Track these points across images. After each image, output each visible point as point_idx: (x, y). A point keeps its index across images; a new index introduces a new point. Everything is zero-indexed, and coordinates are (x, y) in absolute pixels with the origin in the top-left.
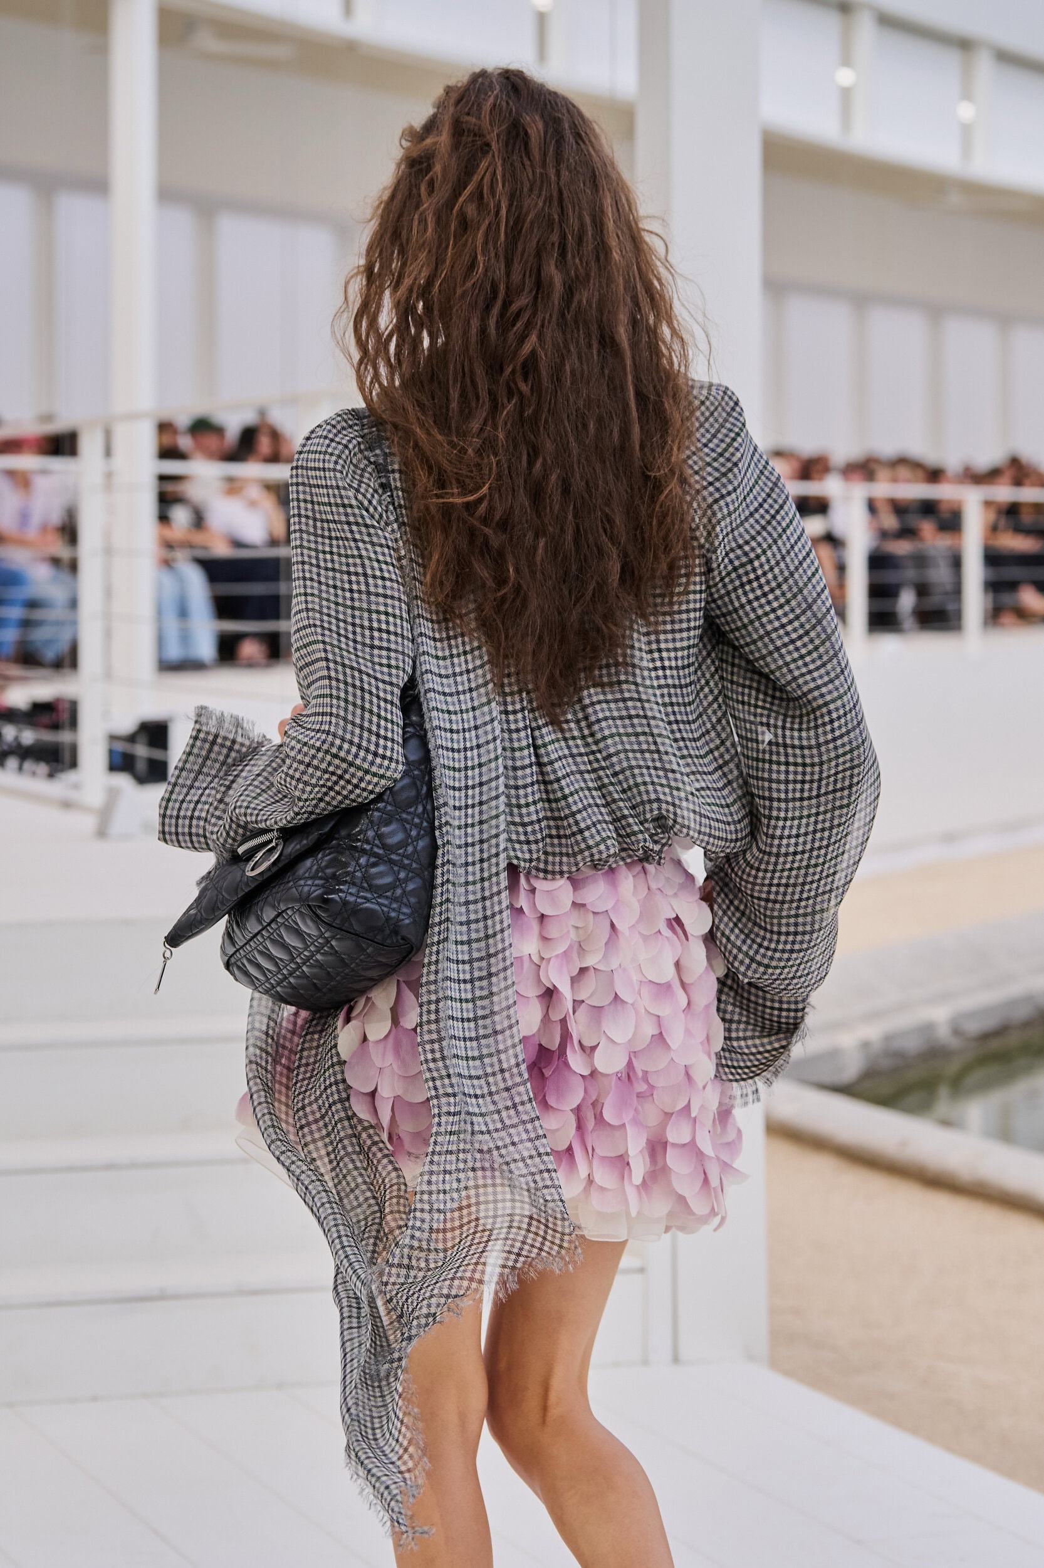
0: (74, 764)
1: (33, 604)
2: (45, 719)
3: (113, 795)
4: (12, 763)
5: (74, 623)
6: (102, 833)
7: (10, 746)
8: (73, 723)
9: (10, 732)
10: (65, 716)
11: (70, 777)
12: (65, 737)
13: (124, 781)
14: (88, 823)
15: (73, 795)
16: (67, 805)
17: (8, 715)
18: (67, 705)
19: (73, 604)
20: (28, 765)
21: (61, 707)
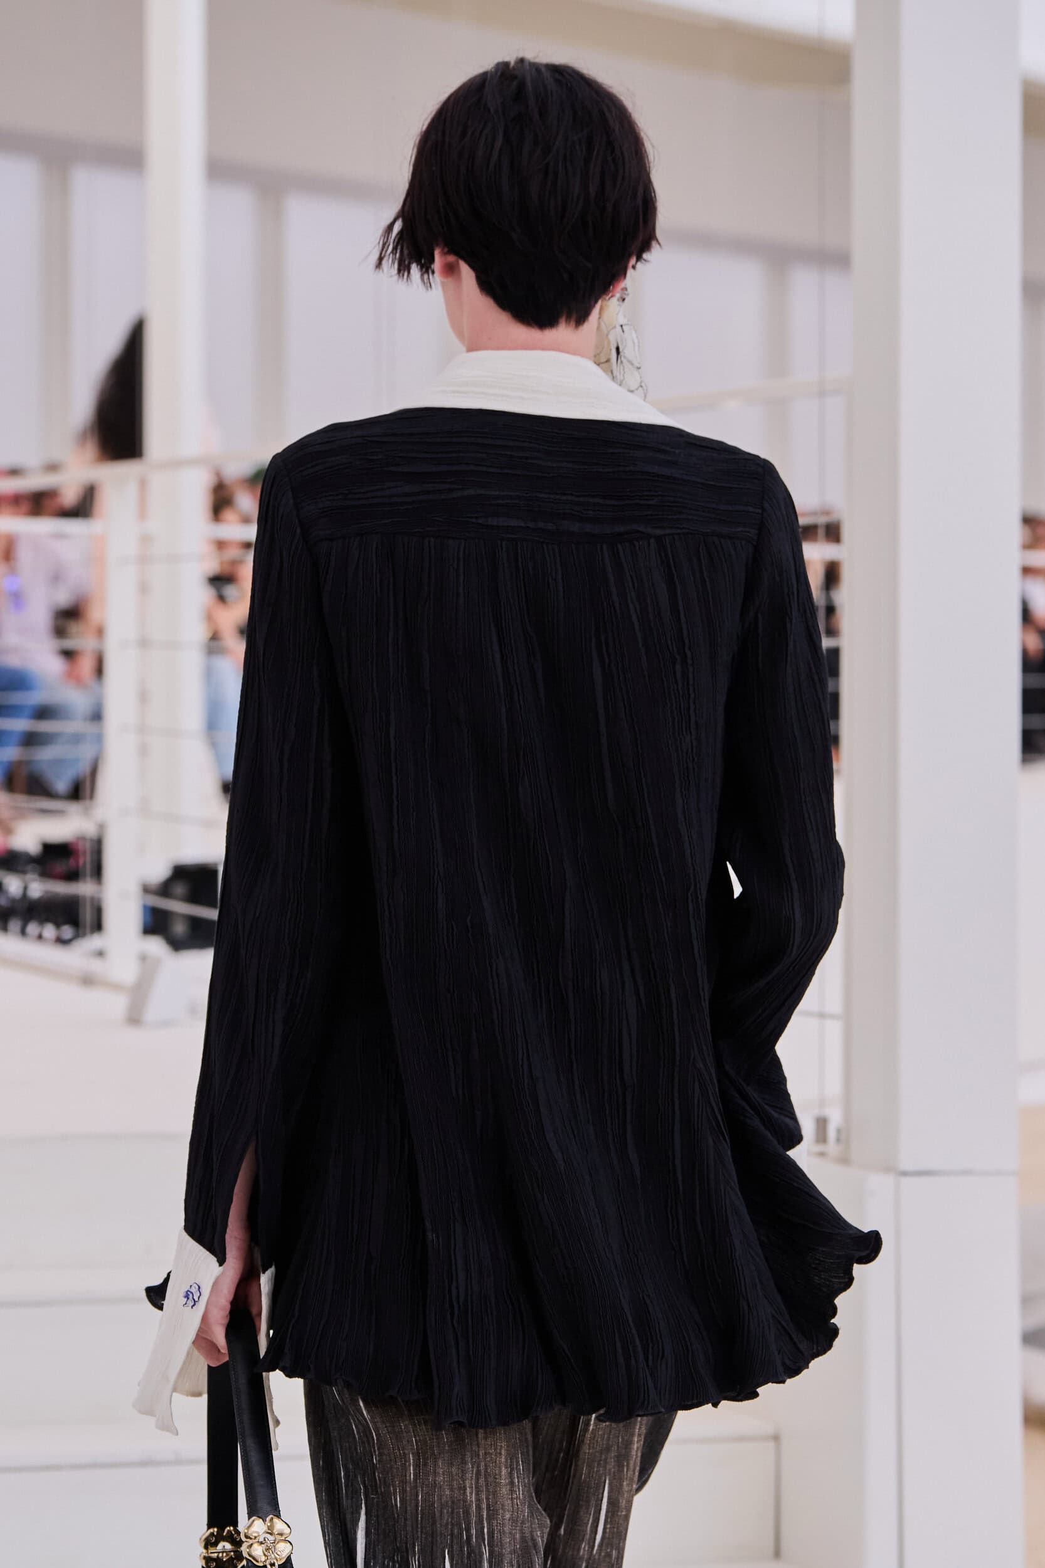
0: (98, 926)
1: (44, 713)
2: (60, 867)
3: (147, 965)
4: (15, 925)
5: (99, 738)
6: (134, 1019)
7: (13, 901)
8: (98, 871)
9: (14, 885)
10: (86, 861)
11: (93, 942)
12: (84, 889)
13: (156, 946)
14: (118, 1004)
15: (96, 966)
16: (88, 981)
17: (11, 861)
18: (88, 845)
19: (97, 716)
20: (33, 928)
21: (81, 847)
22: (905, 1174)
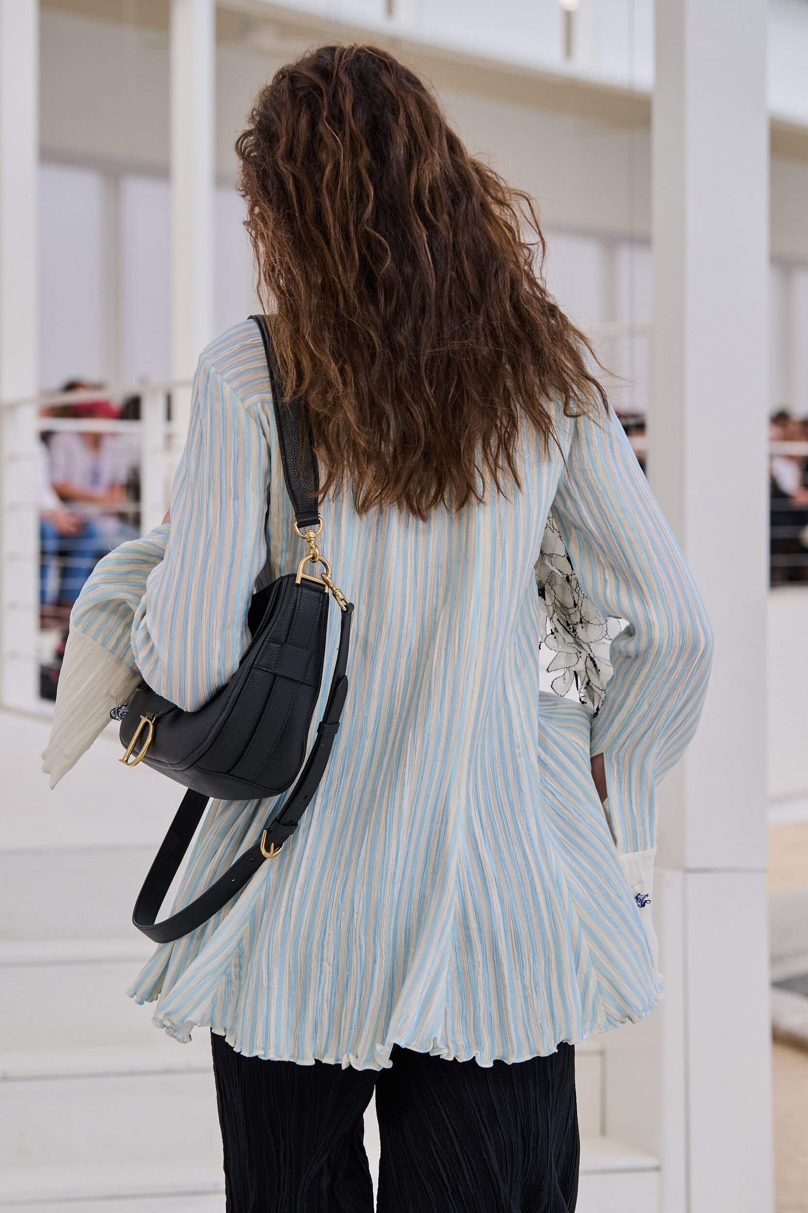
22: (689, 871)
